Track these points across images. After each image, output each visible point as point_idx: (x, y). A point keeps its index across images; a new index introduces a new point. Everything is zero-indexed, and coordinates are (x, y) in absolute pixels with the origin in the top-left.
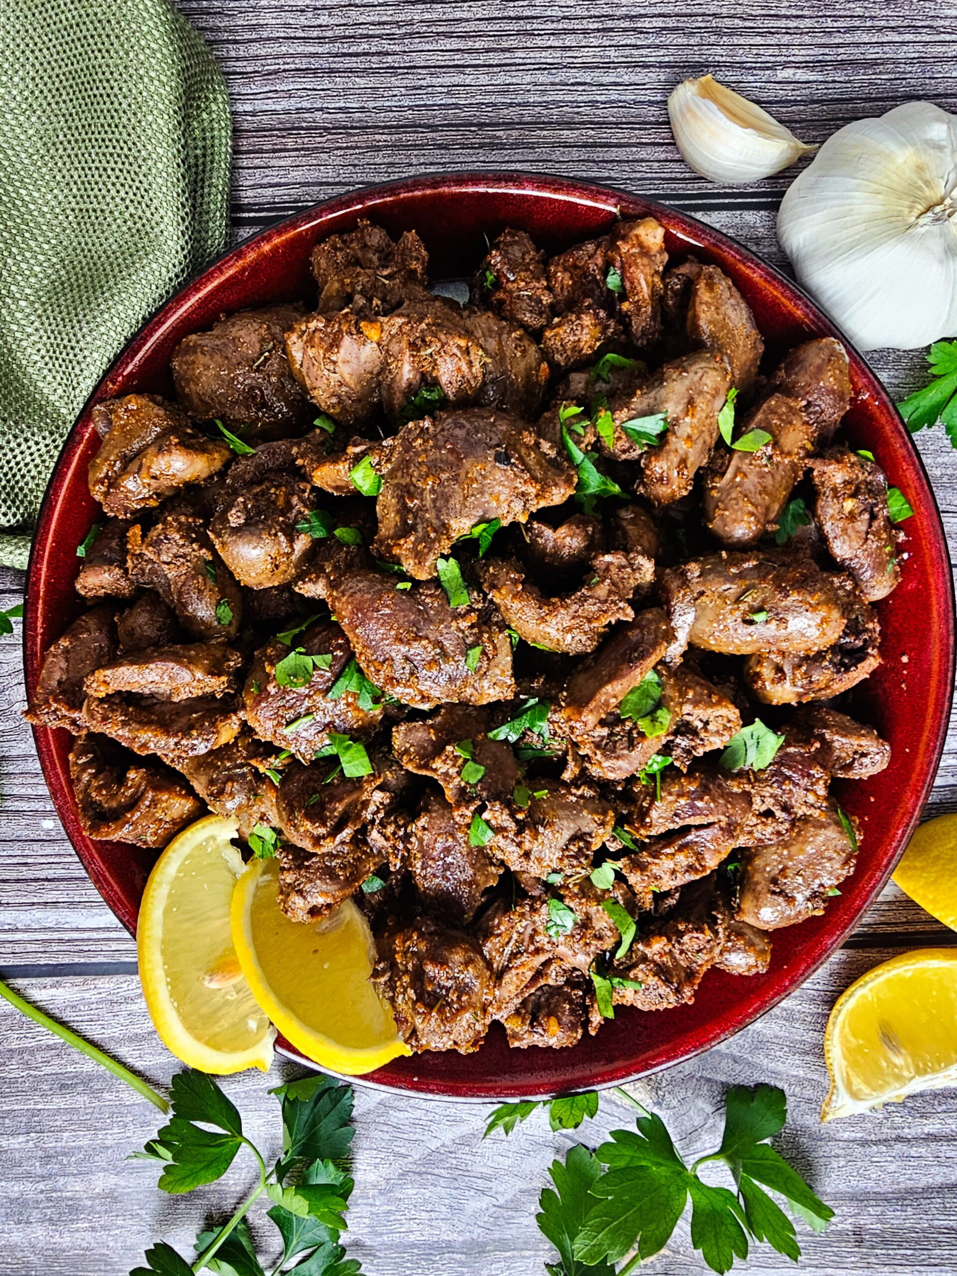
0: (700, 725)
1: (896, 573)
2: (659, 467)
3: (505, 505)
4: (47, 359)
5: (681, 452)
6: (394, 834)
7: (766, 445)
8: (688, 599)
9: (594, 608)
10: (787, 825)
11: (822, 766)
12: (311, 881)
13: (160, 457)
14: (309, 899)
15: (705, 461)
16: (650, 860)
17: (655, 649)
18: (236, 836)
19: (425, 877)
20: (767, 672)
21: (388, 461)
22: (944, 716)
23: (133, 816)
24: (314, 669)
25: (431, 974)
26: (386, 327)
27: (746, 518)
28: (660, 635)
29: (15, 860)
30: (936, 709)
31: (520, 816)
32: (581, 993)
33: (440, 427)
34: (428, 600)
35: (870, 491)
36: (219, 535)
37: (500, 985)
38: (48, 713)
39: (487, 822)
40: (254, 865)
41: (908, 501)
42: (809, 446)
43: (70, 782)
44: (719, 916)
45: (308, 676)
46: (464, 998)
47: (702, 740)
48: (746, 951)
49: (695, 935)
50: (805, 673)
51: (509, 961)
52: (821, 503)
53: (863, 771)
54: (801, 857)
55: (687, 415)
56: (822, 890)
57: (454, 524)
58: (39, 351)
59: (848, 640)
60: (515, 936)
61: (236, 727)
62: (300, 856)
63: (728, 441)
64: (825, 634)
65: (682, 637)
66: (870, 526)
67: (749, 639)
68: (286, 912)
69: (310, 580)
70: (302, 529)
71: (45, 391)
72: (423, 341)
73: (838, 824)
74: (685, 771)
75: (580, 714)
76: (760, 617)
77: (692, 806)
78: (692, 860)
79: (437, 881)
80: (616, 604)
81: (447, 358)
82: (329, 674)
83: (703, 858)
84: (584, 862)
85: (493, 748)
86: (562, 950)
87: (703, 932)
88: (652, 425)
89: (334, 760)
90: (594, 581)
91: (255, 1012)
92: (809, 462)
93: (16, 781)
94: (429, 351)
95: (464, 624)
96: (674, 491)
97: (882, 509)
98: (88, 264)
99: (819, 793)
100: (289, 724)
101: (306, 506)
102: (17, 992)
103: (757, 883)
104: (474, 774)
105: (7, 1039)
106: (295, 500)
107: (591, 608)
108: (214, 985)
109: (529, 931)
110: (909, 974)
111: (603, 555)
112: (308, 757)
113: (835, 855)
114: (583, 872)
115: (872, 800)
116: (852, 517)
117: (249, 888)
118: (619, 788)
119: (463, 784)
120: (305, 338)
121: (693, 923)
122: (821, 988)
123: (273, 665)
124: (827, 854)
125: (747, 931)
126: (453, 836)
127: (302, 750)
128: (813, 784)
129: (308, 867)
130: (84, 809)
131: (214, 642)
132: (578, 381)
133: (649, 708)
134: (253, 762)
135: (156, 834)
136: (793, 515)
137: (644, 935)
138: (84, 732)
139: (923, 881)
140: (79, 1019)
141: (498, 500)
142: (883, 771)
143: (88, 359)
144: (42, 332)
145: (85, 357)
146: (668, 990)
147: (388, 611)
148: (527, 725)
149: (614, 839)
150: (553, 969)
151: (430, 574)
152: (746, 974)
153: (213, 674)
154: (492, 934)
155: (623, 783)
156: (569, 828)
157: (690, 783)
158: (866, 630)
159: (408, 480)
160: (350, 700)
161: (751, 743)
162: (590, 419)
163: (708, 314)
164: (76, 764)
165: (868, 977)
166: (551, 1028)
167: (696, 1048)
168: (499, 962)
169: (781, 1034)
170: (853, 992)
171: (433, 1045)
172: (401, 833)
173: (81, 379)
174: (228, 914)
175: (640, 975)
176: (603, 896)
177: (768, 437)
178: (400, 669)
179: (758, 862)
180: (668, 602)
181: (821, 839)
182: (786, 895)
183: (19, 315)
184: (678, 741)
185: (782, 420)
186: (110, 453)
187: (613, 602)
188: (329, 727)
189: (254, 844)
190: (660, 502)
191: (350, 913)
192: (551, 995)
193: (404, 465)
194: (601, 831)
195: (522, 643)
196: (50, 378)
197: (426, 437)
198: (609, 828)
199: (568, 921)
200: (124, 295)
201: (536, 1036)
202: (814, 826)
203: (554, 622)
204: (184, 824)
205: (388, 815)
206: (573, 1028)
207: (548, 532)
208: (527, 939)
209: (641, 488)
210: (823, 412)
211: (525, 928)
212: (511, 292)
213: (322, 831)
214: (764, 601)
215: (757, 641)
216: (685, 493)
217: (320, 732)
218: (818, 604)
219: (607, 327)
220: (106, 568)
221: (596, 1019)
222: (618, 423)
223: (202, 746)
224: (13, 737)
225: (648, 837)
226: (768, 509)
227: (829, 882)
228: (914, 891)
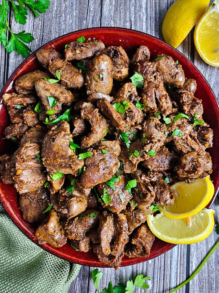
0: (129, 93)
1: (98, 41)
2: (62, 99)
3: (66, 140)
4: (27, 254)
5: (59, 93)
6: (152, 175)
7: (59, 71)
8: (95, 94)
9: (95, 119)
10: (158, 73)
11: (144, 63)
12: (163, 198)
13: (49, 230)
14: (168, 199)
15: (64, 87)
16: (163, 109)
17: (106, 104)
18: (153, 215)
19: (164, 168)
20: (119, 75)
21: (53, 170)
22: (135, 32)
23: (143, 244)
24: (107, 193)
25: (188, 169)
26: (19, 168)
27: (77, 78)
28: (103, 102)
29: (159, 271)
30: (133, 33)
31: (148, 142)
32: (200, 128)
33: (45, 156)
34: (89, 163)
35: (75, 46)
36: (70, 216)
37: (195, 149)
38: (117, 263)
39: (149, 151)
40: (161, 210)
41: (80, 37)
42: (62, 61)
43: (136, 258)
44: (180, 91)
45: (109, 195)
46: (195, 160)
47: (133, 93)
48: (190, 85)
49: (183, 98)
50: (119, 66)
51: (189, 146)
52: (77, 59)
53: (148, 53)
54: (167, 70)
55: (49, 91)
56: (175, 65)
57: (70, 154)
58: (25, 256)
59: (111, 54)
60: (183, 144)
61: (121, 215)
62: (157, 200)
63: (58, 81)
64: (106, 60)
65: (105, 96)
66: (84, 47)
67: (107, 79)
68: (171, 205)
69: (84, 192)
70: (71, 193)
71: (36, 255)
72: (22, 158)
73: (159, 60)
74: (140, 98)
75: (120, 125)
76: (101, 76)
77: (150, 97)
78: (164, 98)
79: (165, 164)
80: (94, 113)
81: (27, 153)
82: (109, 189)
83: (164, 95)
84: (162, 126)
85: (132, 147)
86: (187, 132)
87: (183, 96)
88: (51, 100)
89: (133, 189)
90: (88, 118)
91: (199, 214)
92: (66, 60)
93: (139, 269)
94: (25, 157)
95: (96, 153)
96: (70, 96)
97: (80, 43)
98: (4, 241)
99: (150, 64)
100: (121, 201)
101: (65, 192)
102: (193, 273)
103: (173, 81)
104: (137, 153)
105: (205, 277)
106: (63, 195)
107: (94, 120)
108: (191, 224)
109: (182, 140)
110: (200, 45)
111: (81, 115)
112: (131, 196)
113: (167, 61)
114: (165, 126)
115: (155, 51)
116: (82, 51)
117: (166, 212)
118: (145, 115)
119: (139, 156)
120: (20, 189)
121: (181, 98)
122: (204, 67)
123: (105, 204)
124: (166, 63)
125: (185, 84)
126: (154, 159)
127: (128, 198)
128: (148, 66)
129: (160, 198)
130: (143, 256)
131: (100, 218)
132: (41, 117)
133: (123, 106)
134: (132, 211)
135: (150, 237)
136: (81, 66)
137: (183, 111)
138: (124, 253)
139: (177, 40)
140: (201, 257)
141: (65, 142)
142: (148, 48)
143: (27, 244)
144: (20, 255)
145: (26, 245)
146: (197, 106)
147: (91, 174)
148: (126, 138)
149: (158, 117)
150: (193, 135)
151: (82, 161)
152: (196, 86)
153: (106, 221)
154: (181, 150)
155: (144, 114)
156: (153, 129)
157: (144, 97)
158: (110, 49)
159: (57, 165)
160: (116, 184)
161: (136, 80)
162: (49, 116)
163: (26, 83)
164: (131, 256)
165: (201, 55)
166: (208, 136)
167: (215, 100)
168: (189, 149)
169: (215, 78)
170: (204, 59)
171: (211, 167)
172: (152, 173)
173: (32, 246)
174: (173, 219)
175: (193, 113)
176: (173, 121)
177: (57, 71)
178: (107, 171)
179: (168, 81)
180: (96, 99)
181: (162, 64)
182: (176, 74)
183: (16, 261)
184: (133, 99)
185: (54, 67)
186: (50, 241)
187: (93, 114)
188: (123, 190)
189: (156, 210)
190: (73, 99)
191: (174, 187)
192: (200, 135)
193: (54, 166)
194: (155, 121)
195: (105, 138)
196: (33, 254)
197: (47, 160)
198: (155, 118)
199: (178, 131)
200: (12, 233)
201: (210, 140)
202: (159, 66)
203: (97, 130)
204: (148, 229)
205: (148, 176)
206: (208, 130)
207: (75, 129)
208: (184, 141)
209: (69, 104)
210: (54, 57)
211: (181, 141)
212: (18, 134)
213: (149, 194)
214: (97, 75)
215: (108, 77)
216: (71, 93)
217: (124, 192)
218: (98, 61)
219: (28, 109)
220: (80, 245)
221: (205, 125)
222: (50, 109)
223: (125, 225)
224: (127, 269)
225: (157, 108)
226: (75, 72)
227: (173, 63)
228: (179, 42)
